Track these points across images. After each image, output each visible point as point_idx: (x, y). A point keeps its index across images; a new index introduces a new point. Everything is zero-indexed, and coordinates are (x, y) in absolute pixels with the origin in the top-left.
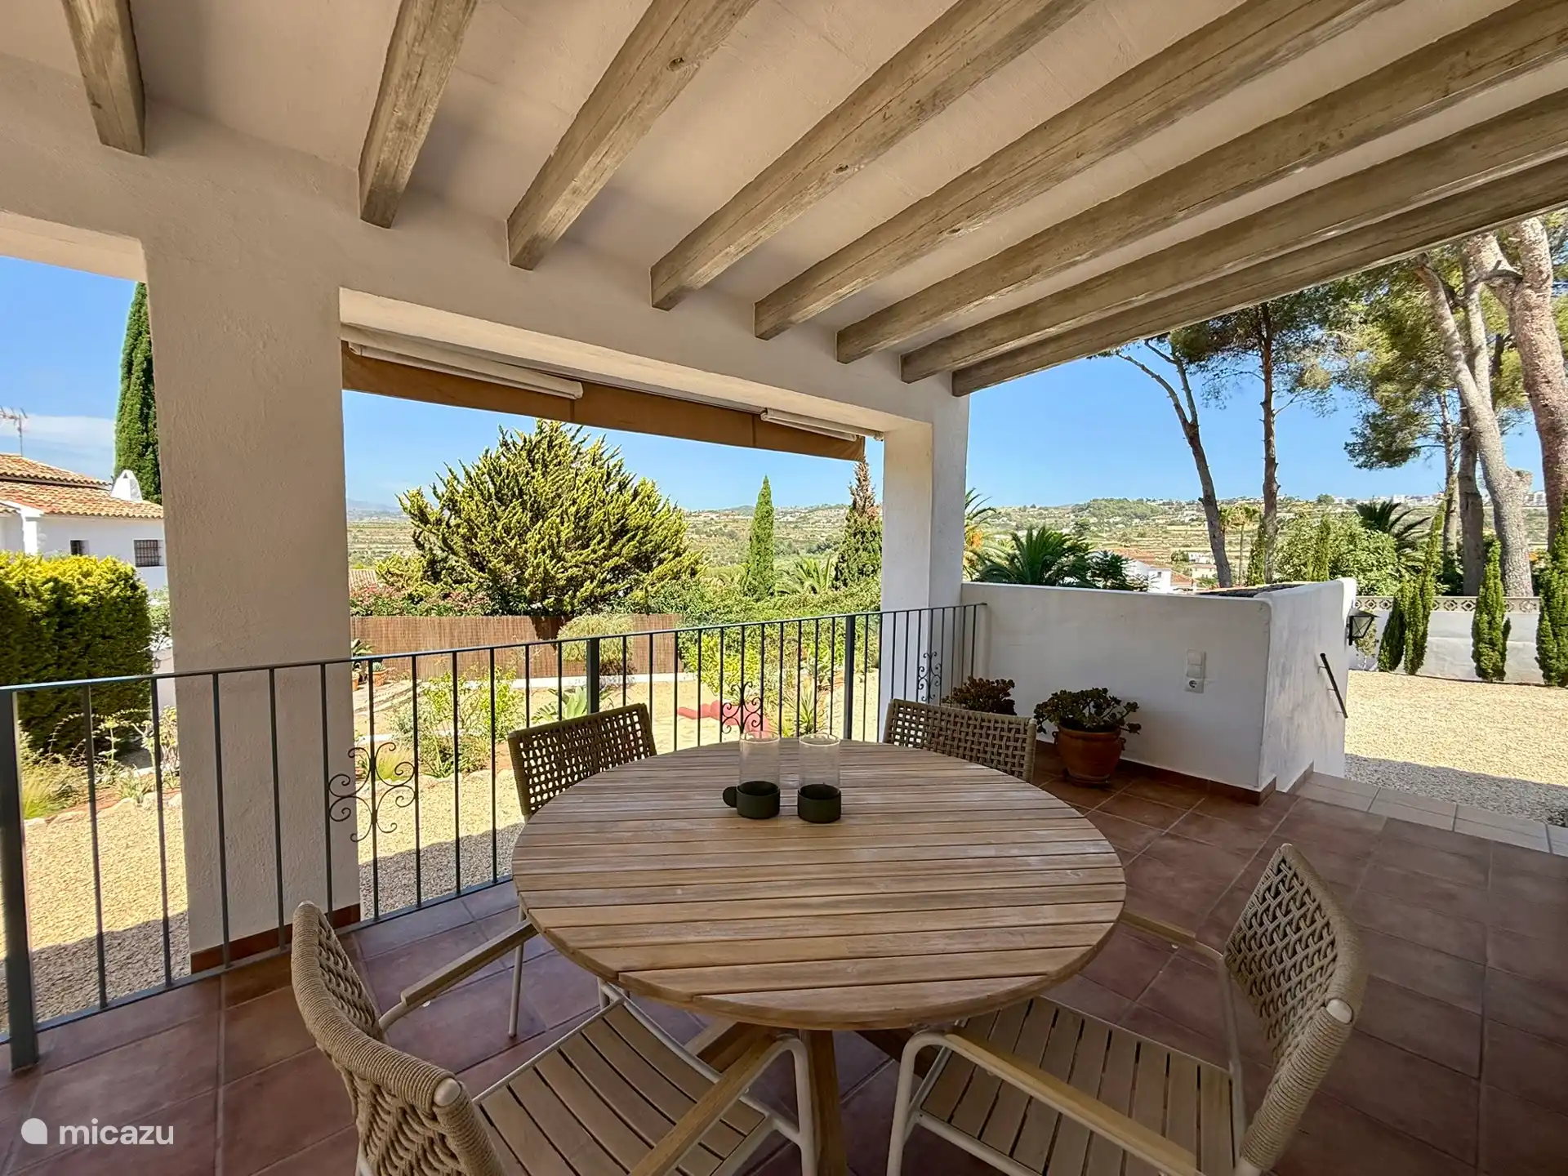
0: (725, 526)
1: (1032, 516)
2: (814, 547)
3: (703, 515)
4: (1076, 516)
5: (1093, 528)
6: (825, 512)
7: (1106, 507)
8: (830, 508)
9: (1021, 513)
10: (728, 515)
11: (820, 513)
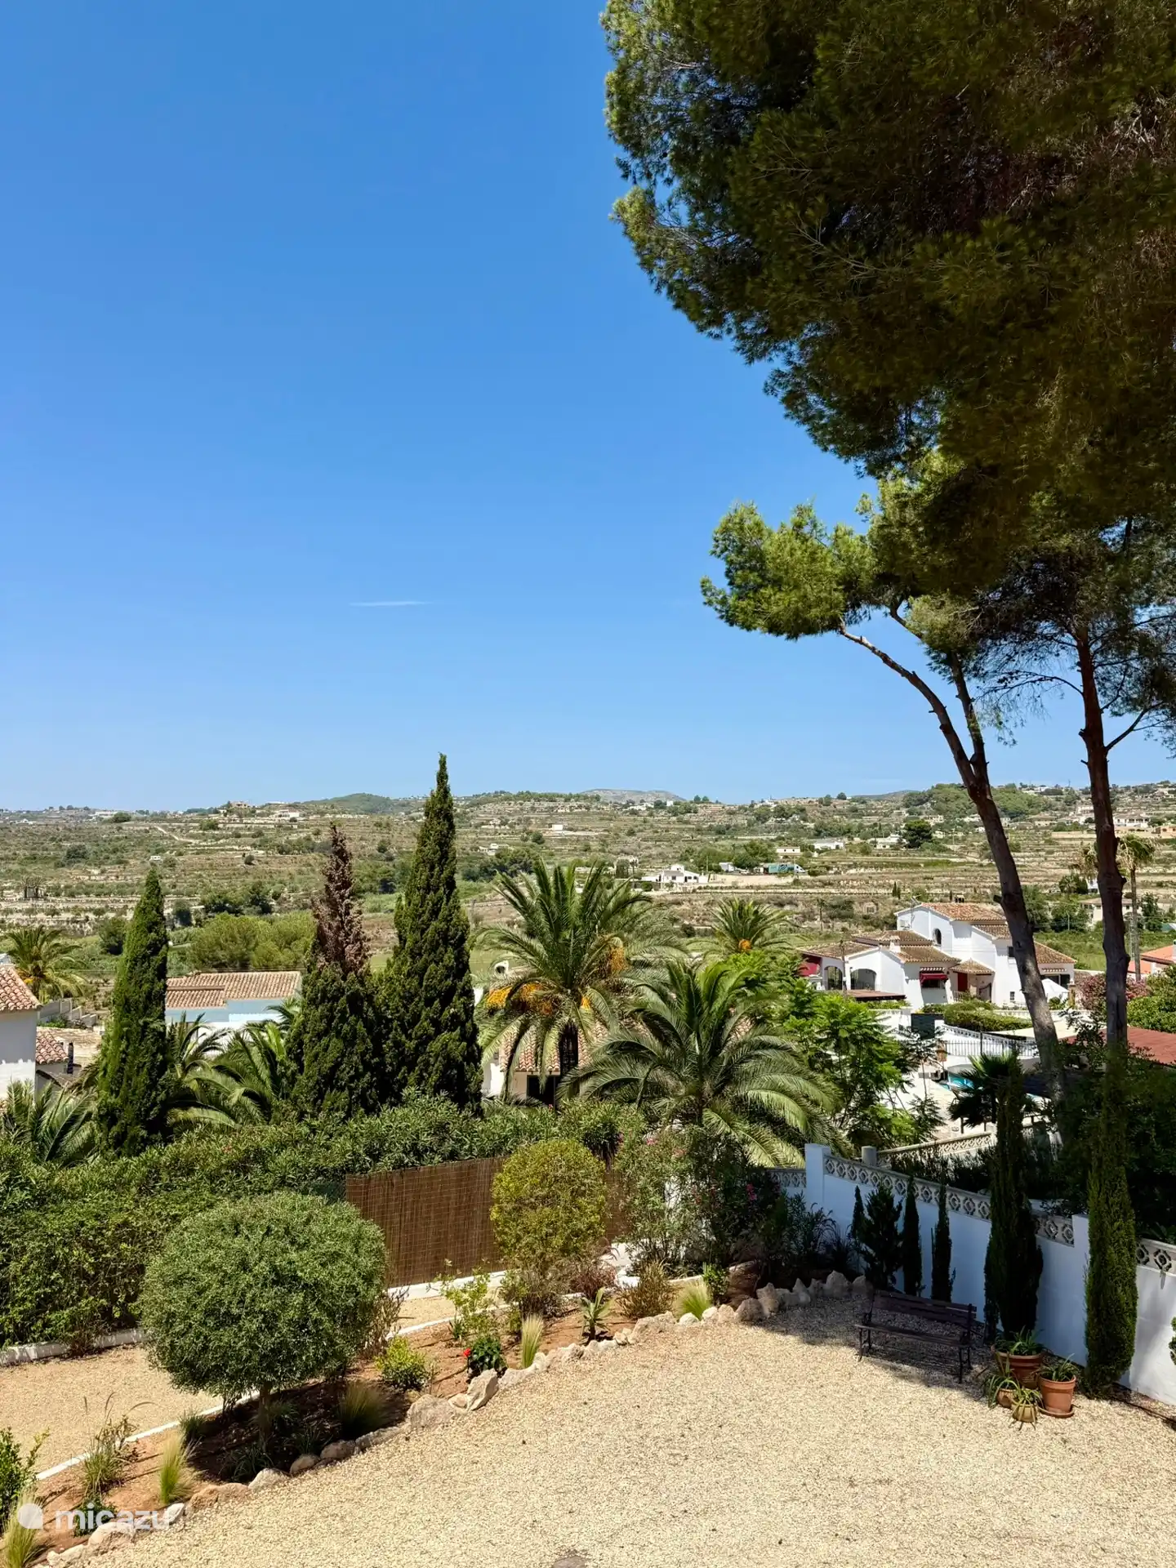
0: (317, 833)
1: (840, 813)
2: (476, 868)
3: (278, 812)
4: (911, 813)
5: (939, 835)
6: (499, 807)
7: (957, 797)
8: (508, 799)
9: (824, 808)
10: (322, 814)
11: (489, 807)
